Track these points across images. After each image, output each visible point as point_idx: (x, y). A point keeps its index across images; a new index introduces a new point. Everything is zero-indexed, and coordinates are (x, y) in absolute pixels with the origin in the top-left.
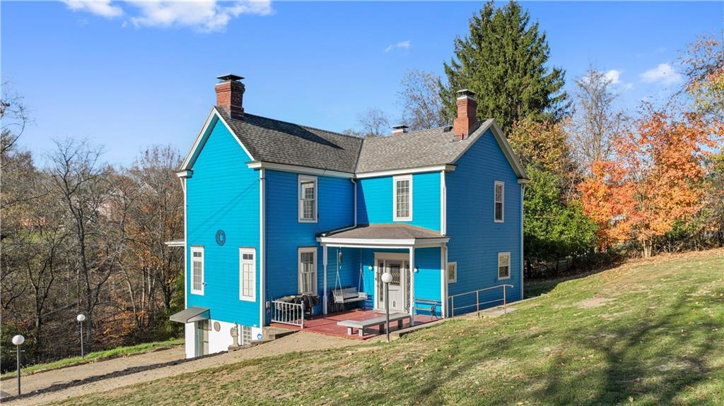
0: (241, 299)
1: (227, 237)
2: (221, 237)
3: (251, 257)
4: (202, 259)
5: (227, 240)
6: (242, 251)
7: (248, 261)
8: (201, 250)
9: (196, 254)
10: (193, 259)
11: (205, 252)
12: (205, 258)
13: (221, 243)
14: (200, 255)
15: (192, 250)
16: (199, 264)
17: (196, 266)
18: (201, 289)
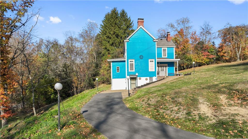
0: (149, 71)
2: (141, 57)
3: (153, 61)
5: (144, 58)
10: (129, 63)
11: (135, 61)
14: (133, 61)
15: (129, 60)
16: (133, 64)
17: (131, 64)
18: (133, 70)
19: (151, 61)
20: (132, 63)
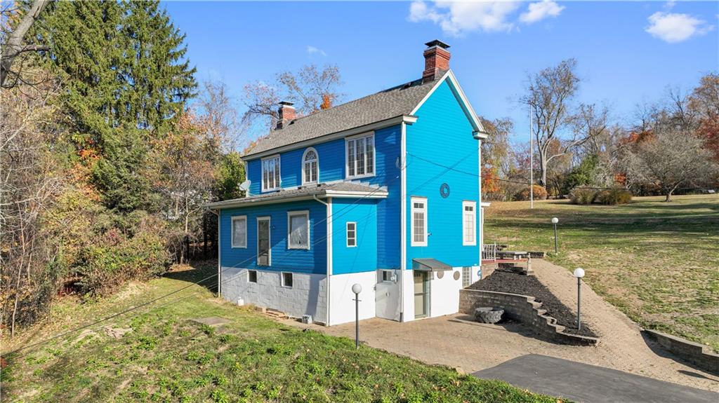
0: (464, 245)
1: (451, 190)
2: (445, 191)
3: (471, 209)
4: (425, 211)
5: (450, 194)
6: (465, 204)
7: (469, 212)
8: (424, 201)
9: (416, 205)
10: (414, 210)
11: (428, 203)
12: (428, 210)
13: (444, 195)
14: (421, 206)
15: (414, 200)
16: (422, 216)
17: (416, 215)
18: (422, 240)
19: (467, 208)
20: (419, 210)
